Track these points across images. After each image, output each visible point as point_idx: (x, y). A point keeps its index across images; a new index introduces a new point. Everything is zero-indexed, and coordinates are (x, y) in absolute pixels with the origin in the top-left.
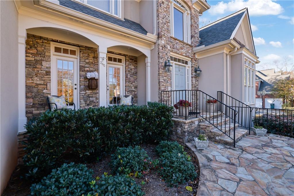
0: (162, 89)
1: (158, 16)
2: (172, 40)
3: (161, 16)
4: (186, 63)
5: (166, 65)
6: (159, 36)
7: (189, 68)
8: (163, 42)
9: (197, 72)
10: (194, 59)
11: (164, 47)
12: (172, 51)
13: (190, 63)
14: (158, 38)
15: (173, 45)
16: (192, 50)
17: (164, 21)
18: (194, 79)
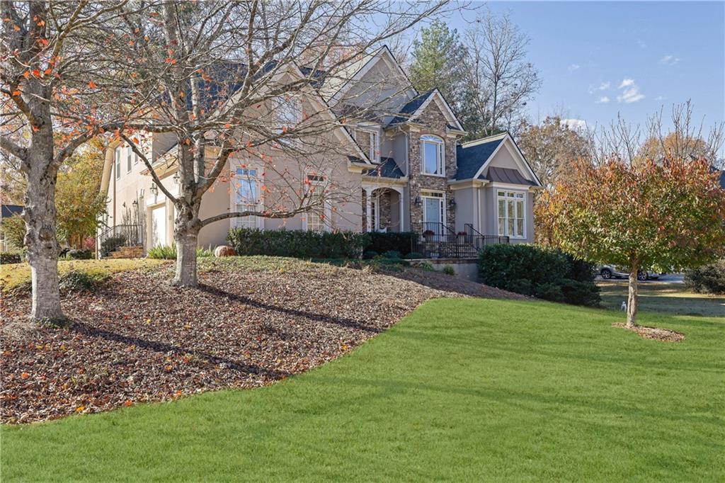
0: (413, 221)
1: (409, 160)
2: (423, 178)
3: (412, 160)
4: (441, 195)
5: (416, 202)
6: (411, 177)
7: (443, 199)
8: (414, 182)
9: (452, 205)
10: (449, 191)
11: (416, 185)
12: (423, 188)
13: (444, 195)
14: (410, 178)
15: (424, 182)
16: (446, 183)
17: (415, 163)
18: (448, 212)
